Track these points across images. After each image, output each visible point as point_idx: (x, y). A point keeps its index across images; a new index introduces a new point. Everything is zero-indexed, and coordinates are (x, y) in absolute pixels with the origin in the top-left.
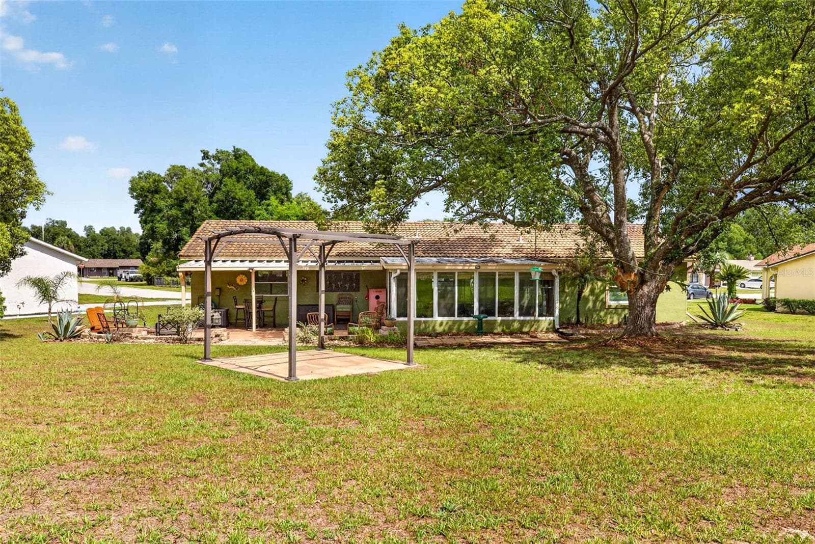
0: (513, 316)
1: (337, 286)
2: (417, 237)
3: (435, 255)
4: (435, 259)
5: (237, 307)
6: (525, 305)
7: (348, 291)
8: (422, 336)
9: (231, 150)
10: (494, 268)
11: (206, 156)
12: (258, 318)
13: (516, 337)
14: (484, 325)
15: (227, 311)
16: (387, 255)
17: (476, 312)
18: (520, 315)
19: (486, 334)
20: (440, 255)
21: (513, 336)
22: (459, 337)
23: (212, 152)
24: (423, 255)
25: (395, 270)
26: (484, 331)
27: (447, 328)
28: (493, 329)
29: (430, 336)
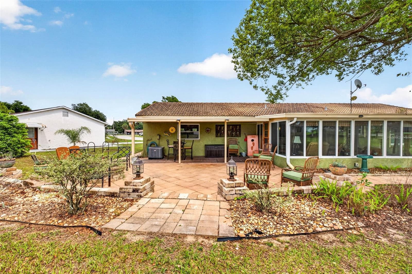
5: (169, 146)
7: (234, 137)
9: (171, 97)
11: (164, 98)
12: (182, 153)
15: (163, 148)
17: (353, 152)
23: (166, 97)
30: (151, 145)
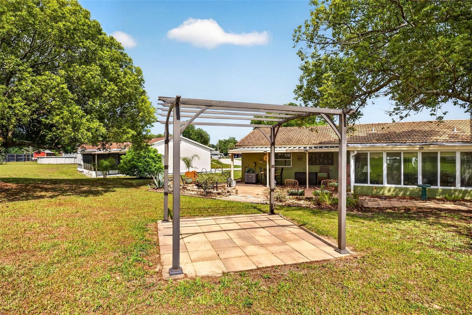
0: (455, 186)
1: (319, 162)
2: (373, 131)
3: (386, 142)
4: (385, 144)
5: (261, 173)
6: (467, 178)
7: (327, 165)
8: (374, 197)
10: (436, 148)
13: (459, 205)
14: (427, 193)
15: (257, 175)
16: (351, 143)
17: (420, 182)
18: (462, 185)
19: (430, 199)
20: (389, 142)
21: (456, 203)
22: (405, 200)
24: (377, 142)
25: (353, 151)
26: (427, 196)
27: (394, 194)
28: (436, 195)
29: (380, 198)
30: (248, 172)
